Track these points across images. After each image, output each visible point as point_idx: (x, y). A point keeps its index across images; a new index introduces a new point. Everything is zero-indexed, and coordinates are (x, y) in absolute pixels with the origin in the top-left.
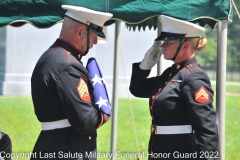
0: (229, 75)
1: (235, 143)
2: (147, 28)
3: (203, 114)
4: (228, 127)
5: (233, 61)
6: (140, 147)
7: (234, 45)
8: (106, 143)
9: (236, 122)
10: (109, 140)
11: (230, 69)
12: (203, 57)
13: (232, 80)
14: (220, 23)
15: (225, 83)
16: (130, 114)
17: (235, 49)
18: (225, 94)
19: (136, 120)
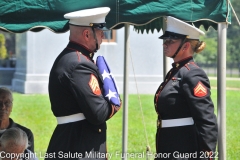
0: (229, 71)
1: (235, 132)
2: (155, 30)
3: (202, 107)
4: (229, 119)
5: (232, 59)
6: (149, 138)
7: (233, 44)
8: (118, 136)
9: (236, 114)
10: (121, 133)
11: (230, 66)
12: (204, 55)
13: (231, 76)
14: (220, 25)
15: (225, 79)
16: (139, 109)
17: (234, 47)
18: (225, 89)
19: (145, 114)
